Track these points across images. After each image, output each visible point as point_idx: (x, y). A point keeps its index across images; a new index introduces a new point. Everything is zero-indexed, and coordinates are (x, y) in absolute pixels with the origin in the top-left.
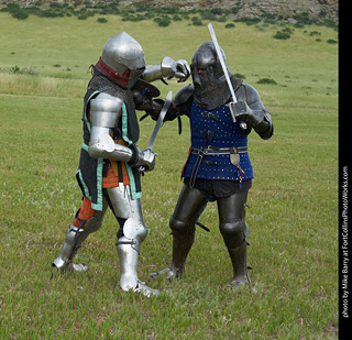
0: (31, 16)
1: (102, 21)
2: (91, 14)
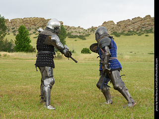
0: (121, 36)
1: (147, 36)
2: (143, 34)
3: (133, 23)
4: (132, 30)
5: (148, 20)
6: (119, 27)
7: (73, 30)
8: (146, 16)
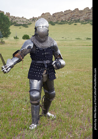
3: (65, 15)
4: (64, 20)
5: (77, 12)
6: (54, 18)
7: (18, 20)
8: (75, 9)
